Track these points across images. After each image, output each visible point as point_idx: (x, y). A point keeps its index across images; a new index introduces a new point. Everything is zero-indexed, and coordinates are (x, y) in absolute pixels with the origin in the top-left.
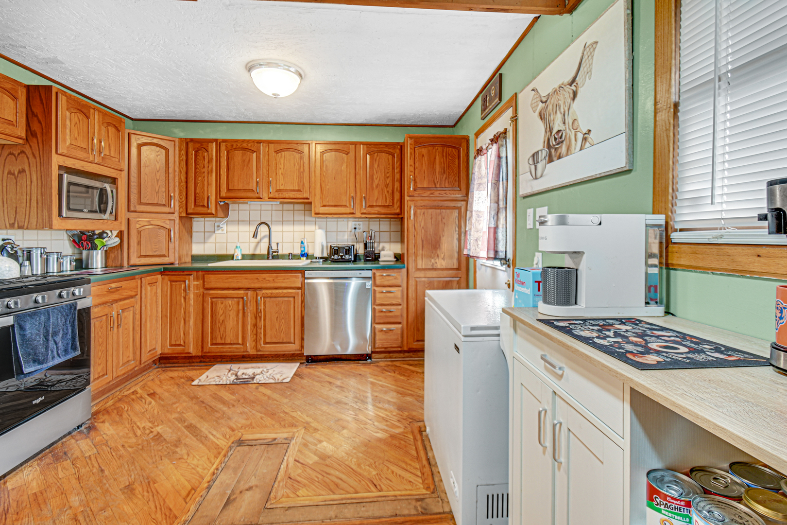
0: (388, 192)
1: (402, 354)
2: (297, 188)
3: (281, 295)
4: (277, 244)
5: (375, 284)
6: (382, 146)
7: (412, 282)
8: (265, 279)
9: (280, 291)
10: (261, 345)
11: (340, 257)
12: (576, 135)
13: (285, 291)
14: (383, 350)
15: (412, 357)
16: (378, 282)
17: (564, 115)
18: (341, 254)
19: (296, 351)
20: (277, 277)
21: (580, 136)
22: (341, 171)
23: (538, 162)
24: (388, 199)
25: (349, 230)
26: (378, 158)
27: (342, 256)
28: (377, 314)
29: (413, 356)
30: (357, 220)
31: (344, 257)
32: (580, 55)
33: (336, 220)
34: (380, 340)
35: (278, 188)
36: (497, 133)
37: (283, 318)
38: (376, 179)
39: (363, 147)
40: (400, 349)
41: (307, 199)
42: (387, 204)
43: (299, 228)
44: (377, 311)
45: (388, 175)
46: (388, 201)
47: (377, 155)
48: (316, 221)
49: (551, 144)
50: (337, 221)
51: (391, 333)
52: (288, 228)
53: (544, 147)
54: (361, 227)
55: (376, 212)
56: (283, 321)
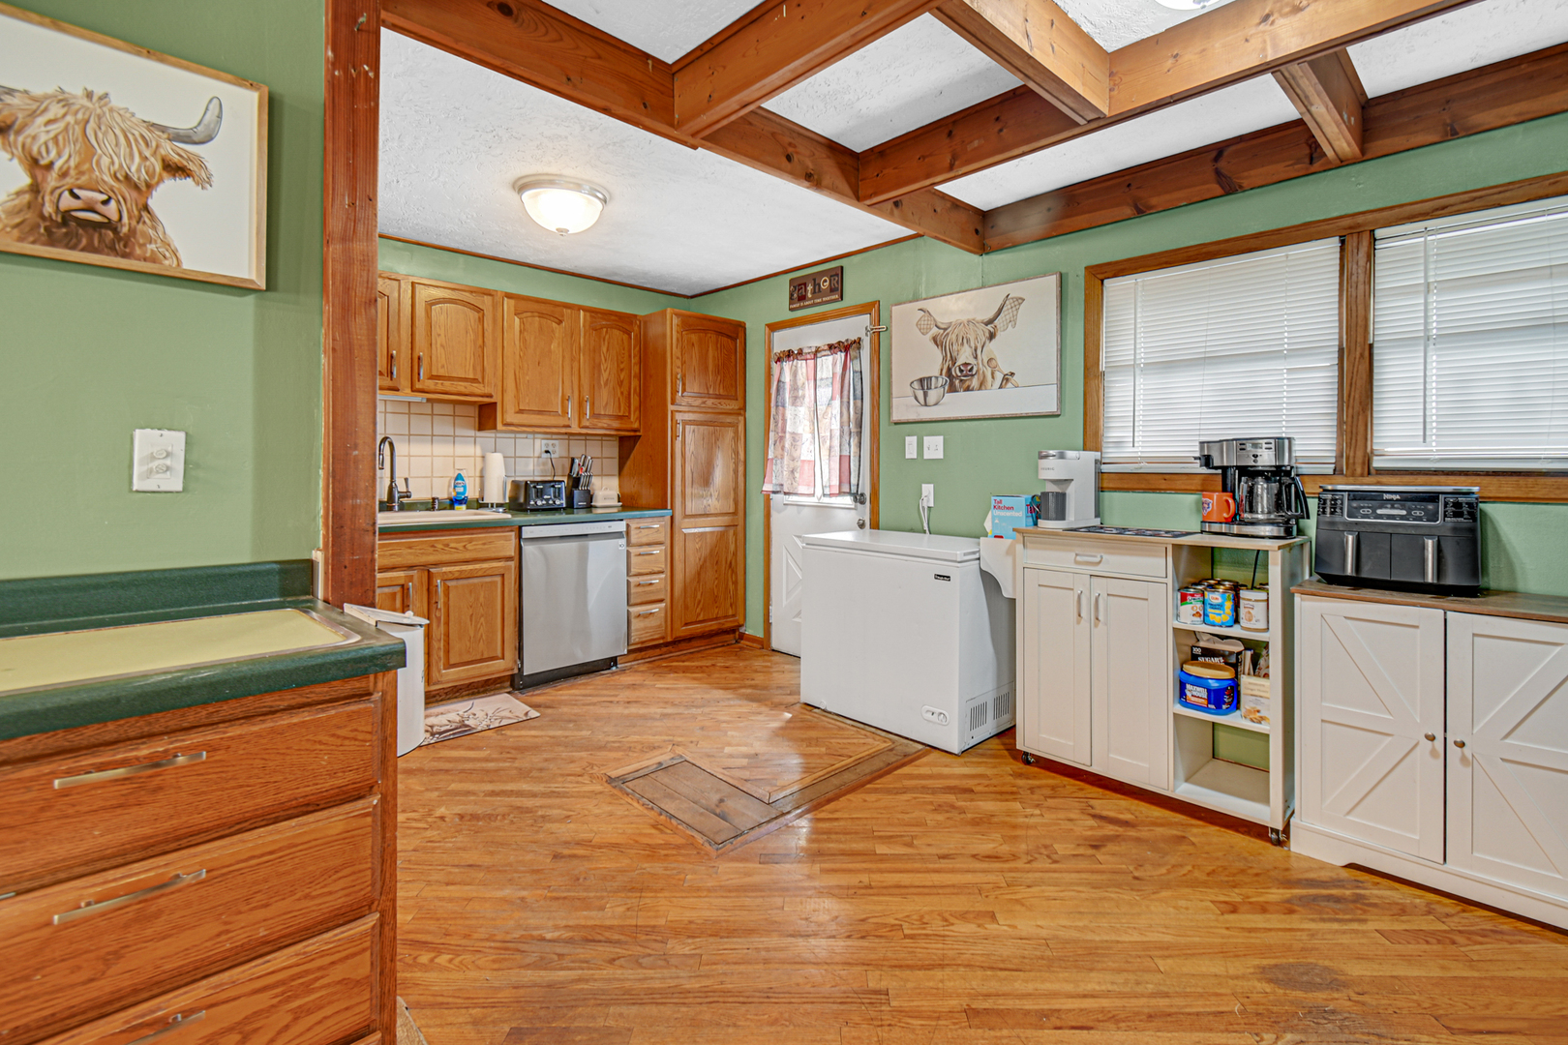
0: (622, 393)
1: (658, 650)
2: (471, 376)
3: (480, 574)
4: (406, 480)
5: (629, 544)
6: (613, 318)
7: (678, 538)
8: (447, 545)
9: (477, 566)
10: (439, 671)
11: (544, 502)
12: (993, 374)
13: (485, 565)
14: (639, 646)
15: (671, 652)
16: (634, 539)
17: (976, 350)
18: (545, 497)
19: (504, 671)
20: (470, 541)
21: (999, 377)
22: (550, 351)
23: (929, 388)
24: (622, 405)
25: (536, 455)
26: (607, 337)
27: (547, 500)
28: (633, 590)
29: (673, 650)
30: (549, 436)
31: (551, 502)
32: (1000, 302)
33: (513, 435)
34: (637, 630)
35: (434, 373)
36: (847, 340)
37: (482, 616)
38: (605, 371)
39: (585, 315)
40: (661, 641)
41: (491, 396)
42: (621, 414)
43: (442, 449)
44: (632, 585)
45: (622, 366)
46: (622, 409)
47: (607, 332)
48: (475, 437)
49: (953, 373)
50: (515, 438)
51: (651, 618)
52: (420, 449)
53: (941, 374)
54: (557, 449)
55: (605, 425)
56: (482, 619)
